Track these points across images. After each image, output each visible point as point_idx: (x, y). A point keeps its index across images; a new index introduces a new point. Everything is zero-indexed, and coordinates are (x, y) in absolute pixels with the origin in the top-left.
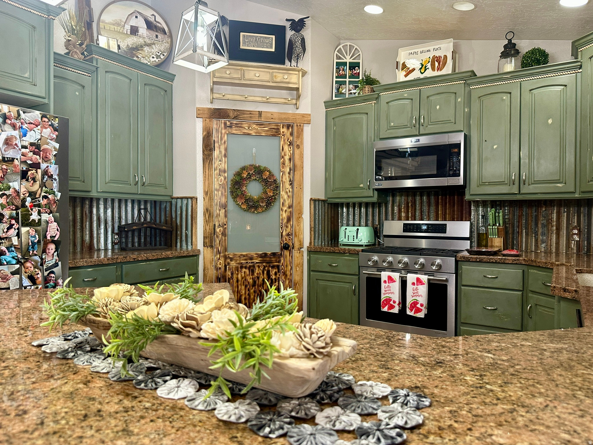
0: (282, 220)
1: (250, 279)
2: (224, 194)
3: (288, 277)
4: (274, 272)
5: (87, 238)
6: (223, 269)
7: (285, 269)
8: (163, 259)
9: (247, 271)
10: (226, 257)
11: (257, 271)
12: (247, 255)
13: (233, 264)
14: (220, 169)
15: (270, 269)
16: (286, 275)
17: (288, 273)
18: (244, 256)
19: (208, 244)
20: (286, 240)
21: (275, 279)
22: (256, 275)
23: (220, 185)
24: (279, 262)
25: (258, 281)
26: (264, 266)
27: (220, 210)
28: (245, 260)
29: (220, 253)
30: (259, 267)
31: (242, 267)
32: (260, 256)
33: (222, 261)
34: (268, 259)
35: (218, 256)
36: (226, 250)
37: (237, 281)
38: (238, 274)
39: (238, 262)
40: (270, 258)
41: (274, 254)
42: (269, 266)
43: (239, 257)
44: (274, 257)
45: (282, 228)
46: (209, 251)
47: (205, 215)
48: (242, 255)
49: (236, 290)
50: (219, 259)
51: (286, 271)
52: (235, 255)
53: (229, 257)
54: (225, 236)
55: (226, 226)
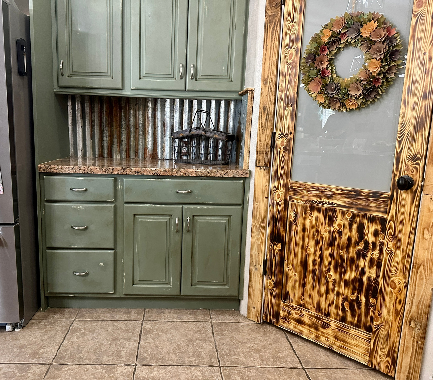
0: (403, 125)
1: (326, 231)
2: (293, 79)
3: (403, 246)
4: (372, 230)
5: (150, 145)
6: (282, 205)
7: (398, 229)
8: (182, 177)
9: (321, 217)
10: (287, 188)
11: (339, 220)
12: (322, 189)
13: (298, 201)
14: (290, 37)
15: (366, 222)
16: (399, 243)
17: (404, 239)
18: (317, 190)
19: (262, 164)
20: (407, 170)
21: (374, 244)
22: (336, 226)
23: (288, 64)
24: (385, 212)
25: (340, 239)
26: (353, 214)
27: (285, 109)
28: (319, 197)
29: (279, 180)
30: (343, 213)
31: (312, 208)
32: (348, 194)
33: (281, 192)
34: (361, 202)
35: (277, 184)
36: (289, 175)
37: (304, 230)
38: (305, 219)
39: (306, 198)
40: (366, 201)
41: (376, 195)
42: (365, 216)
43: (309, 190)
44: (375, 201)
45: (400, 142)
46: (262, 174)
47: (260, 117)
48: (313, 187)
49: (301, 243)
50: (278, 189)
51: (400, 233)
52: (302, 186)
53: (292, 187)
54: (289, 153)
55: (292, 136)
